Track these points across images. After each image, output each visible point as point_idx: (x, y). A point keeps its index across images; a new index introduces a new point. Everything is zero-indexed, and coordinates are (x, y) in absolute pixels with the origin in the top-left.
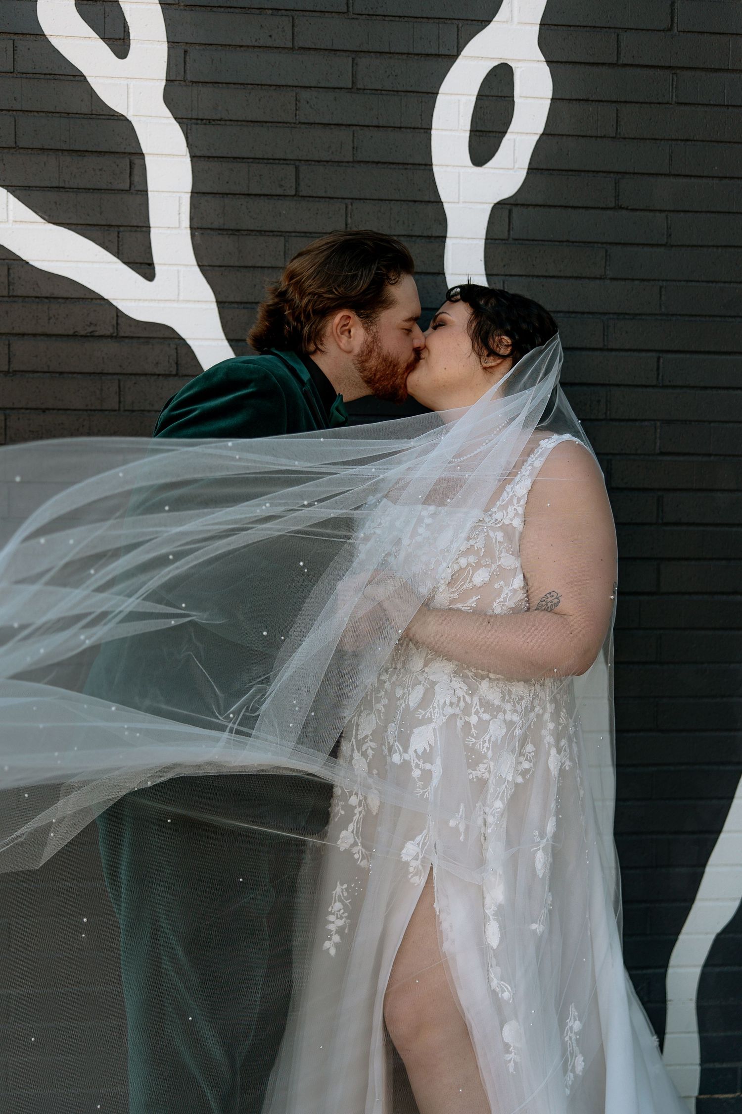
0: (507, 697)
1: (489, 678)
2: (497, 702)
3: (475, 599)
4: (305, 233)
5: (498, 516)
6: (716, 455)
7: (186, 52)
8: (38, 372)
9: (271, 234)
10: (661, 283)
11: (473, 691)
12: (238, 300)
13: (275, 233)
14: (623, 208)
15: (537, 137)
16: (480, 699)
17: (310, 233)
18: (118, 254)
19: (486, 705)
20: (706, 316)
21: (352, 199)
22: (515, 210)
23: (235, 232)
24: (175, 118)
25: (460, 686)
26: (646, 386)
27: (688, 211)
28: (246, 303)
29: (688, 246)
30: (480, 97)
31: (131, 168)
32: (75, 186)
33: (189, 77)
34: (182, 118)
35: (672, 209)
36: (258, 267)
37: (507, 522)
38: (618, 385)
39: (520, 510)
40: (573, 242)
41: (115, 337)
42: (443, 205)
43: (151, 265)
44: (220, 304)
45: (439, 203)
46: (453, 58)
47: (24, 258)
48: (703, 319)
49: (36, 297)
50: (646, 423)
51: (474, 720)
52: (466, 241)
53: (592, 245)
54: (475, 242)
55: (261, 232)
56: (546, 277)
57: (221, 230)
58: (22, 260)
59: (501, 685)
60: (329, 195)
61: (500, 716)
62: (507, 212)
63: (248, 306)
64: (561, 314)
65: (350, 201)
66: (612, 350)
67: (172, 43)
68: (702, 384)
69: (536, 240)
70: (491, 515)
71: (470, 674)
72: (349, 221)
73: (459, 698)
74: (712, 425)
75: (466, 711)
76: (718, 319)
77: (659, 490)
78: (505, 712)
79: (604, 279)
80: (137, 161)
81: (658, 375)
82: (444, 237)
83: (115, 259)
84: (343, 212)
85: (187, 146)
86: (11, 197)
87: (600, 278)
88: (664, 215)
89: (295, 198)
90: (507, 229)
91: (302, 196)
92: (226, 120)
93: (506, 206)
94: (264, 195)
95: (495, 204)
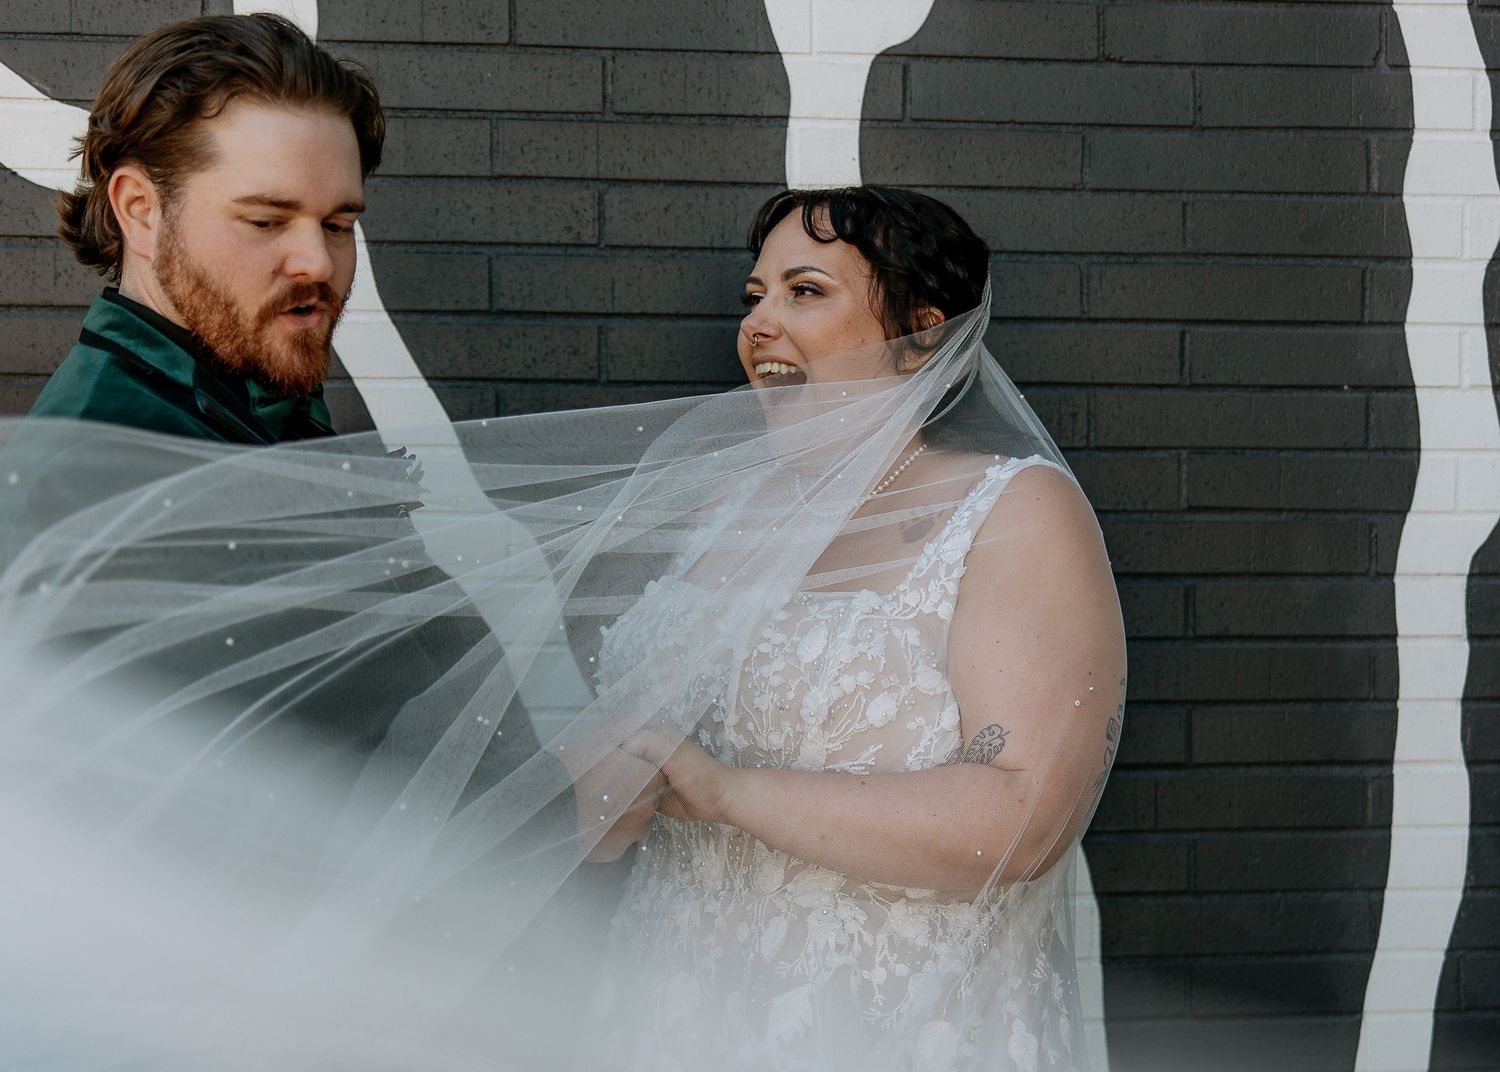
0: (940, 932)
1: (906, 897)
2: (921, 942)
3: (872, 750)
4: (528, 112)
5: (911, 599)
6: (1291, 510)
8: (36, 375)
9: (466, 115)
10: (1184, 197)
11: (875, 924)
12: (405, 236)
13: (473, 114)
14: (1113, 60)
16: (890, 939)
17: (538, 113)
19: (899, 946)
20: (1268, 255)
21: (615, 49)
22: (914, 65)
25: (852, 914)
26: (1160, 386)
27: (1232, 64)
28: (422, 243)
29: (1233, 128)
32: (101, 31)
35: (1203, 60)
36: (442, 177)
37: (927, 609)
38: (1110, 385)
39: (952, 588)
40: (1022, 124)
42: (781, 59)
44: (374, 245)
45: (776, 54)
47: (8, 165)
48: (1263, 261)
49: (31, 237)
50: (1162, 454)
51: (879, 975)
52: (826, 125)
53: (1056, 128)
54: (842, 125)
55: (446, 112)
56: (973, 188)
58: (5, 169)
59: (928, 909)
60: (571, 42)
61: (929, 965)
62: (900, 69)
63: (426, 248)
64: (1003, 256)
65: (610, 52)
66: (1096, 320)
68: (1263, 381)
69: (954, 122)
70: (896, 598)
71: (870, 892)
72: (610, 89)
73: (852, 937)
74: (1283, 454)
75: (866, 960)
76: (1291, 261)
77: (1187, 575)
78: (936, 959)
79: (1080, 190)
81: (1182, 364)
82: (785, 118)
87: (1073, 190)
88: (1187, 71)
89: (509, 49)
90: (900, 101)
91: (521, 46)
93: (898, 58)
94: (452, 44)
95: (878, 56)
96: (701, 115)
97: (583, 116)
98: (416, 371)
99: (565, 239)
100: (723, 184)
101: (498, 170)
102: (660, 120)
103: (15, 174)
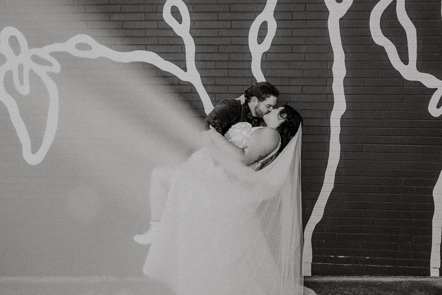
4: (220, 61)
6: (316, 110)
7: (194, 22)
9: (212, 61)
10: (302, 70)
12: (205, 76)
14: (293, 53)
15: (273, 37)
18: (179, 66)
22: (268, 54)
23: (204, 61)
24: (192, 37)
26: (299, 94)
27: (309, 53)
29: (309, 61)
30: (260, 29)
31: (182, 48)
32: (170, 52)
33: (195, 27)
35: (305, 52)
36: (209, 69)
38: (292, 94)
40: (282, 61)
41: (179, 85)
43: (186, 69)
44: (201, 77)
45: (250, 53)
46: (253, 20)
48: (313, 78)
50: (299, 102)
53: (286, 61)
54: (259, 61)
55: (210, 61)
57: (201, 61)
58: (159, 68)
60: (225, 52)
63: (207, 77)
64: (279, 78)
65: (230, 53)
66: (291, 86)
67: (191, 20)
68: (313, 93)
69: (273, 61)
74: (315, 103)
76: (317, 78)
80: (183, 46)
81: (302, 91)
82: (251, 61)
83: (179, 68)
84: (228, 56)
85: (194, 42)
86: (157, 55)
87: (288, 69)
88: (303, 54)
89: (218, 53)
90: (266, 59)
92: (203, 37)
93: (266, 53)
94: (211, 53)
95: (263, 53)
96: (241, 61)
97: (226, 61)
98: (206, 92)
99: (224, 76)
100: (244, 69)
101: (216, 68)
102: (236, 61)
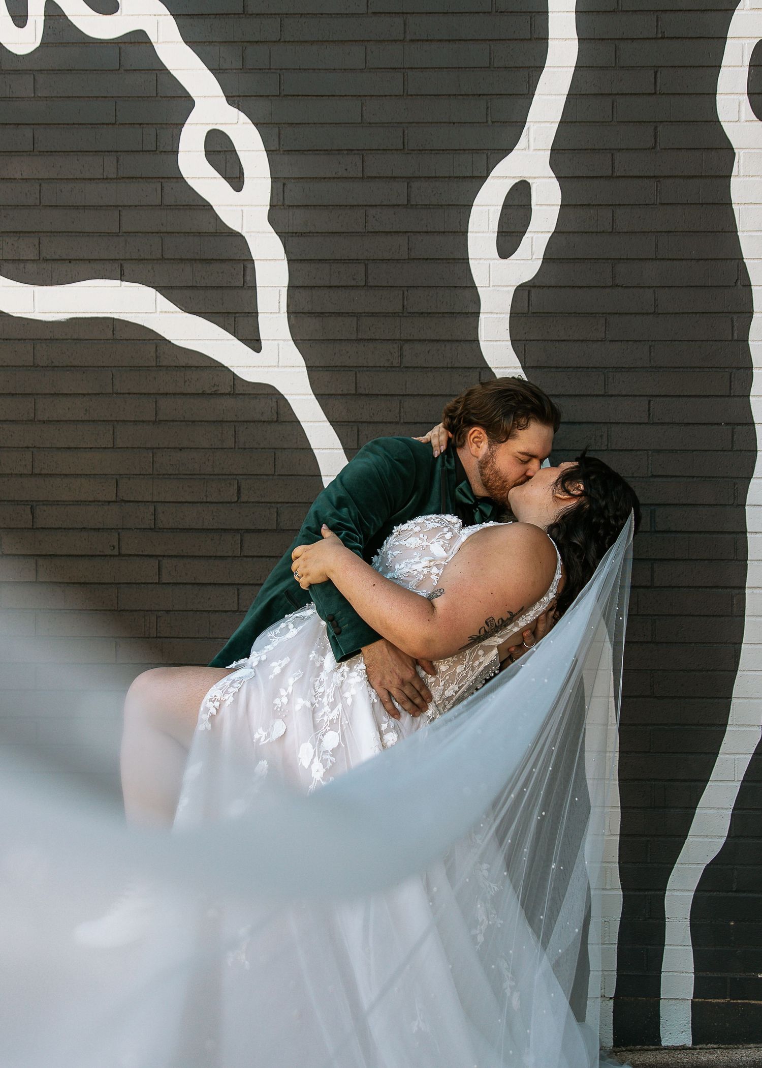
4: (373, 313)
6: (698, 477)
7: (284, 184)
8: (176, 421)
9: (347, 315)
10: (650, 343)
12: (322, 364)
13: (350, 314)
14: (619, 286)
15: (550, 235)
17: (376, 313)
18: (234, 334)
20: (687, 367)
21: (408, 287)
22: (533, 291)
23: (321, 314)
24: (276, 233)
26: (640, 424)
27: (671, 287)
28: (329, 367)
29: (672, 313)
30: (505, 206)
31: (244, 270)
32: (204, 285)
33: (287, 203)
34: (281, 233)
35: (659, 285)
36: (337, 340)
38: (618, 423)
40: (579, 313)
41: (233, 394)
42: (477, 289)
43: (258, 341)
44: (309, 368)
45: (473, 287)
46: (484, 178)
47: (167, 338)
48: (685, 370)
49: (176, 367)
50: (641, 452)
52: (495, 316)
53: (594, 315)
54: (503, 315)
55: (339, 314)
57: (310, 314)
58: (166, 340)
60: (390, 284)
62: (527, 291)
63: (330, 369)
64: (571, 369)
65: (406, 288)
66: (612, 396)
67: (274, 179)
68: (686, 421)
69: (550, 313)
72: (406, 303)
74: (694, 452)
76: (698, 370)
77: (652, 505)
79: (604, 341)
80: (249, 266)
81: (649, 414)
82: (478, 314)
83: (233, 337)
84: (401, 297)
85: (285, 252)
86: (158, 294)
87: (602, 341)
88: (651, 290)
89: (365, 288)
90: (527, 305)
91: (370, 286)
92: (313, 233)
93: (526, 288)
94: (342, 286)
95: (518, 287)
96: (443, 313)
97: (394, 315)
98: (325, 419)
99: (387, 364)
100: (452, 341)
101: (360, 337)
102: (426, 315)
103: (170, 342)
